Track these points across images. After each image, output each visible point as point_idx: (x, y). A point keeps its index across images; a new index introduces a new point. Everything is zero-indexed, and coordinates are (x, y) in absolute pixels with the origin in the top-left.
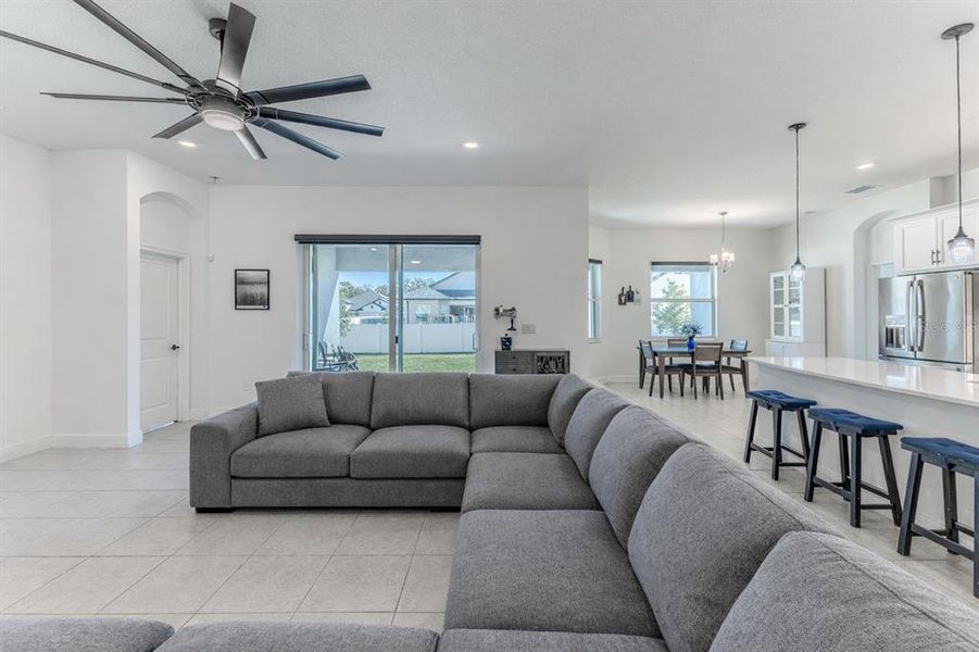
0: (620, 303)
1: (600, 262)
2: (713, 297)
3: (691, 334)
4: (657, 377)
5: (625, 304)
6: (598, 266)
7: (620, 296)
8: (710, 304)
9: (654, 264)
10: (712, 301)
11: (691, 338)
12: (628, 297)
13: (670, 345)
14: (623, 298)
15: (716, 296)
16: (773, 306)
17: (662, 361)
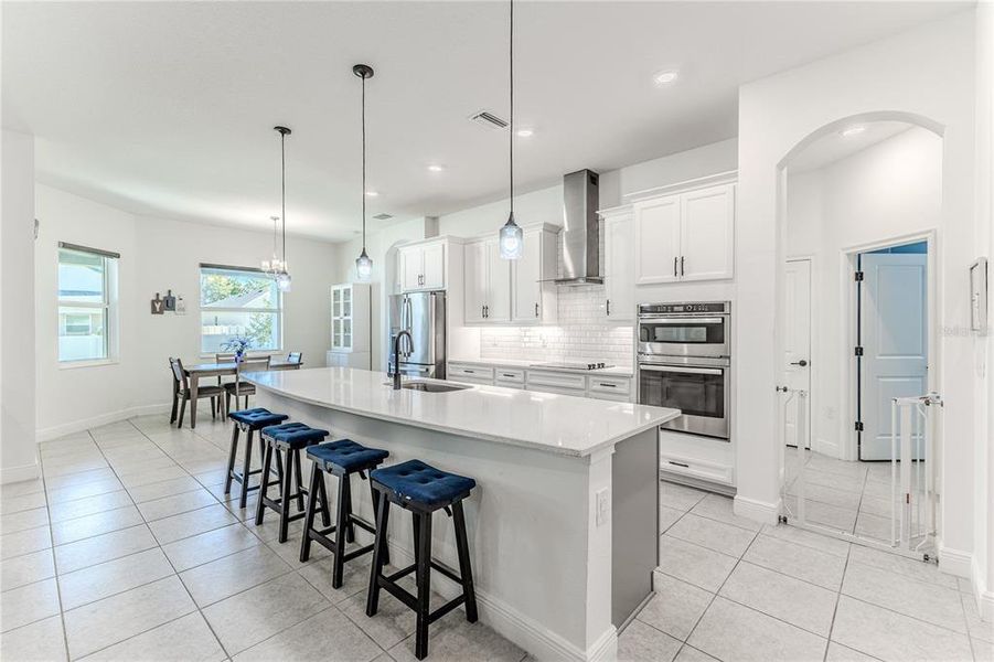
0: (154, 311)
1: (118, 256)
2: (279, 309)
3: (239, 348)
4: (188, 402)
5: (161, 312)
6: (114, 261)
7: (153, 301)
8: (276, 315)
9: (203, 266)
10: (278, 311)
11: (239, 353)
12: (165, 304)
13: (219, 362)
14: (158, 306)
15: (282, 307)
16: (333, 318)
17: (195, 382)
